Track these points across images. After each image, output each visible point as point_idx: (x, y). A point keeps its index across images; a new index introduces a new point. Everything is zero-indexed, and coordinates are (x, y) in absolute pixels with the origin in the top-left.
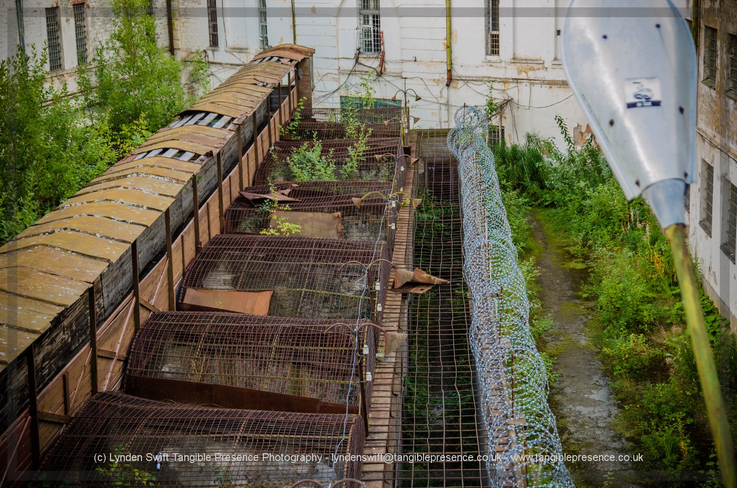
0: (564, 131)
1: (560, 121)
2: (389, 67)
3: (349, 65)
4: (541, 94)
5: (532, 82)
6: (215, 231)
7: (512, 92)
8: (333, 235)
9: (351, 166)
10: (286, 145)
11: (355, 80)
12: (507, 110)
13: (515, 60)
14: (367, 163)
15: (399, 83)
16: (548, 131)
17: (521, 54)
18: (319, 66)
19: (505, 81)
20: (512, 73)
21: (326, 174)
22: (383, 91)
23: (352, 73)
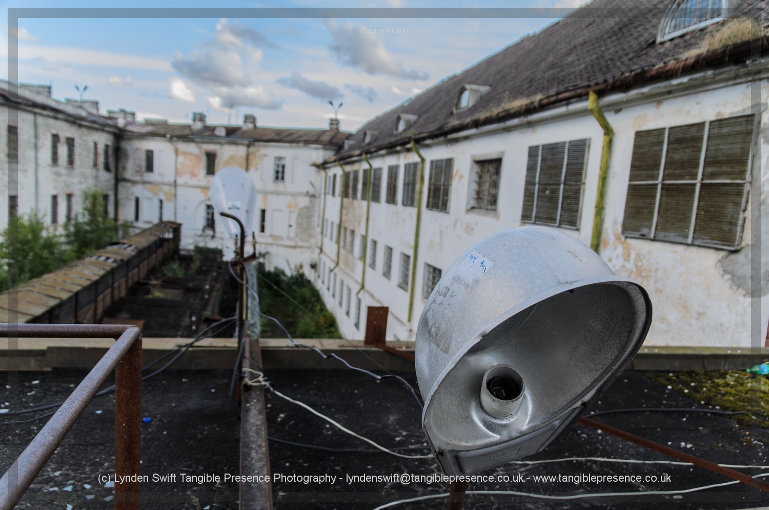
0: (289, 265)
1: (287, 261)
2: (218, 235)
3: (200, 232)
4: (281, 251)
5: (278, 245)
6: (123, 294)
7: (270, 249)
8: (179, 298)
9: (192, 272)
10: (165, 261)
11: (201, 239)
12: (267, 257)
13: (272, 236)
14: (200, 271)
15: (220, 241)
16: (283, 266)
17: (275, 233)
18: (184, 231)
19: (267, 244)
20: (270, 241)
21: (180, 274)
22: (212, 245)
23: (201, 236)
